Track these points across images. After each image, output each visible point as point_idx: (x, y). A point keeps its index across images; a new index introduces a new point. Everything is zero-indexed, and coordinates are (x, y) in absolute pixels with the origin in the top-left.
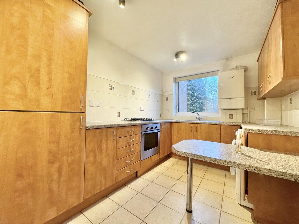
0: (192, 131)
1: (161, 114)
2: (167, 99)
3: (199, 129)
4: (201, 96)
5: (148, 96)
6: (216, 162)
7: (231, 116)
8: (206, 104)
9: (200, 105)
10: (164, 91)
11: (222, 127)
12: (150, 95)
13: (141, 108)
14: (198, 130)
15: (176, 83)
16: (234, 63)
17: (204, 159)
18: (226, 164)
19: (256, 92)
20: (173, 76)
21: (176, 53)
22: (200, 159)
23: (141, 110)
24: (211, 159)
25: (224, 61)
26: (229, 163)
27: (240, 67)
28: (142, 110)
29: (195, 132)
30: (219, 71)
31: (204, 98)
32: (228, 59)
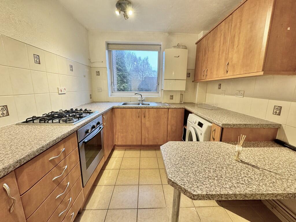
0: (139, 117)
1: (91, 95)
2: (98, 73)
3: (147, 114)
4: (121, 68)
5: (69, 68)
6: (251, 198)
7: (172, 97)
8: (126, 76)
9: (121, 77)
10: (92, 61)
11: (170, 110)
12: (71, 67)
13: (60, 89)
14: (146, 116)
15: (110, 52)
16: (176, 40)
17: (236, 198)
18: (264, 197)
19: (190, 74)
20: (106, 40)
21: (118, 2)
22: (230, 199)
23: (60, 93)
24: (245, 196)
25: (167, 34)
26: (267, 196)
27: (182, 46)
28: (62, 93)
29: (143, 117)
30: (160, 45)
31: (124, 70)
32: (171, 33)
